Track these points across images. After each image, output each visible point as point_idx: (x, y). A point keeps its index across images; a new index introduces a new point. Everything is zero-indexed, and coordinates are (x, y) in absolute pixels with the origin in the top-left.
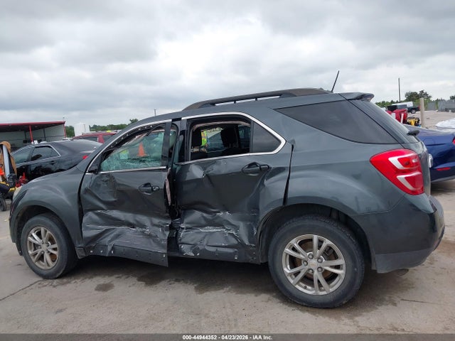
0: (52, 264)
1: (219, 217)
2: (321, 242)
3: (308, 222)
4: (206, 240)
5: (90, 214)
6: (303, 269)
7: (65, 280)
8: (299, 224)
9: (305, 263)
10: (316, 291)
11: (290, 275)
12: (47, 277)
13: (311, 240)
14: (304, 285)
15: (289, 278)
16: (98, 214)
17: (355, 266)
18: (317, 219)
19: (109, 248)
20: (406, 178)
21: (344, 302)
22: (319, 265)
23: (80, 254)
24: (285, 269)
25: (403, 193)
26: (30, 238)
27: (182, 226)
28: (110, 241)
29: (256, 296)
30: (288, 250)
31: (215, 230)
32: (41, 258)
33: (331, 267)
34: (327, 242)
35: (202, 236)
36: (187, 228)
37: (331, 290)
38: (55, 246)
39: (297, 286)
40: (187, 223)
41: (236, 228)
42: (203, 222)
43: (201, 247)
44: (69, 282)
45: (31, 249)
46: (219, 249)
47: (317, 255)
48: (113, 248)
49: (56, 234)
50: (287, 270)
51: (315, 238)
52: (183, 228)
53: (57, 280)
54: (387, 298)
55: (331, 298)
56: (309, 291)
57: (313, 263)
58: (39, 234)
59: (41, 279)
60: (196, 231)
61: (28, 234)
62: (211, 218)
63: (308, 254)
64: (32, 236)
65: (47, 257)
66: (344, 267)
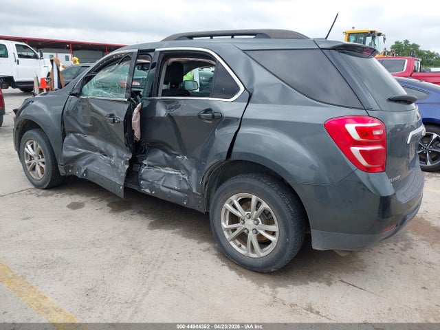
0: (41, 176)
1: (177, 160)
2: (259, 203)
3: (249, 180)
4: (163, 180)
5: (72, 136)
6: (240, 227)
7: (50, 192)
8: (241, 182)
9: (242, 222)
10: (248, 252)
11: (228, 230)
12: (37, 186)
13: (250, 199)
14: (239, 243)
15: (226, 233)
16: (77, 137)
17: (287, 236)
18: (259, 180)
19: (83, 171)
20: (360, 151)
21: (272, 270)
22: (255, 226)
23: (62, 172)
24: (223, 224)
25: (353, 167)
26: (26, 149)
27: (145, 162)
28: (85, 164)
29: (198, 243)
30: (227, 205)
31: (173, 172)
32: (34, 169)
33: (266, 231)
34: (265, 205)
35: (161, 175)
36: (149, 166)
37: (262, 255)
38: (43, 160)
39: (232, 243)
40: (150, 161)
41: (189, 173)
42: (164, 162)
43: (157, 187)
44: (52, 195)
45: (27, 159)
46: (172, 191)
47: (254, 216)
48: (86, 171)
49: (44, 149)
50: (225, 225)
51: (254, 198)
52: (145, 165)
53: (44, 191)
54: (326, 275)
55: (260, 263)
56: (242, 251)
57: (249, 224)
58: (32, 147)
59: (33, 187)
60: (156, 169)
61: (25, 145)
62: (170, 159)
63: (246, 213)
64: (27, 147)
65: (38, 168)
66: (277, 234)
